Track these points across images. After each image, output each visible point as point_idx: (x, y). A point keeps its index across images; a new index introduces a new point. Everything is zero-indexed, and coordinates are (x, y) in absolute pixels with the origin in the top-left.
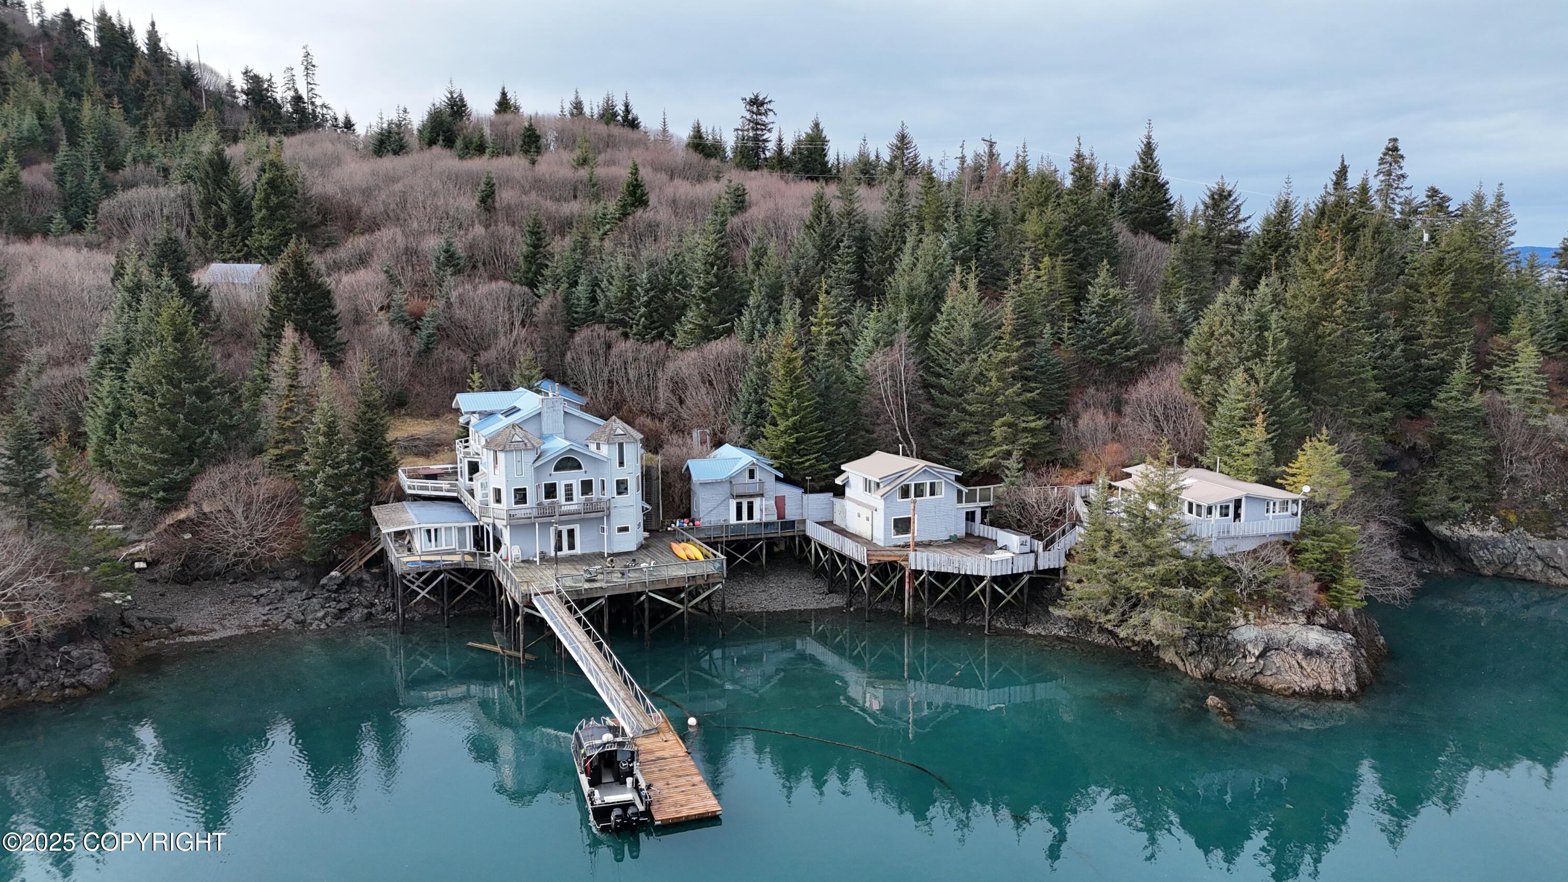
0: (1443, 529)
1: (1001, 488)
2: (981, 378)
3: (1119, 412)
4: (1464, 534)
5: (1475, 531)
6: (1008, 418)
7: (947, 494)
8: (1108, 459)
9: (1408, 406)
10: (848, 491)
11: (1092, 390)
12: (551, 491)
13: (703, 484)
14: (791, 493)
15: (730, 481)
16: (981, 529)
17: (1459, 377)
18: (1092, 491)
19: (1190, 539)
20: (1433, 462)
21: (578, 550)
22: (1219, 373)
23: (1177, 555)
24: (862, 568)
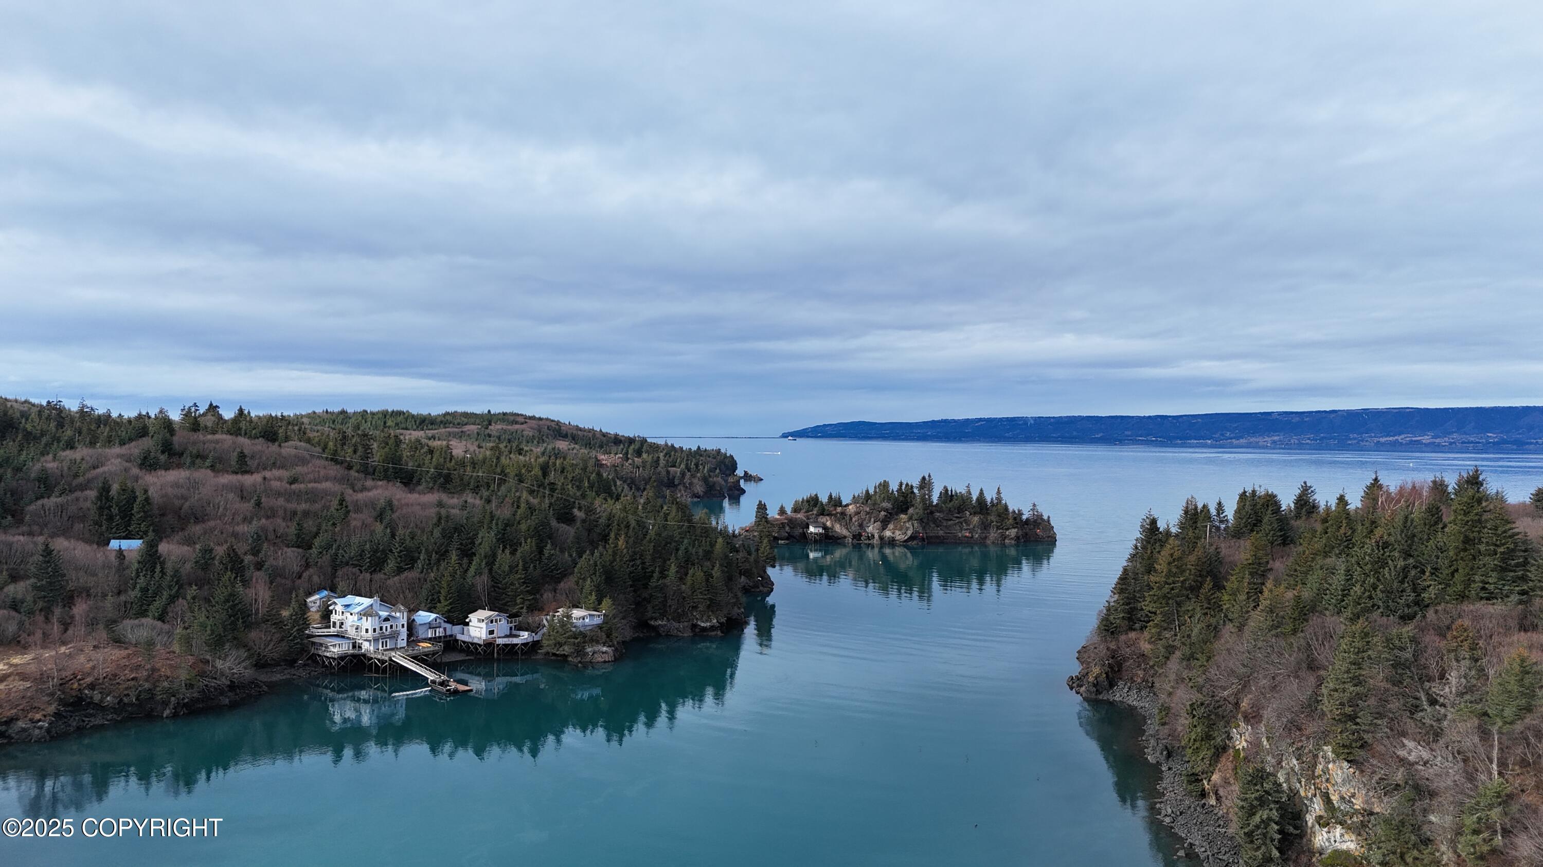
0: (652, 623)
1: (521, 618)
2: (512, 584)
3: (555, 592)
4: (657, 624)
5: (660, 622)
6: (521, 596)
7: (504, 622)
8: (553, 607)
9: (643, 585)
10: (470, 624)
11: (547, 585)
12: (381, 628)
13: (420, 625)
14: (448, 626)
15: (429, 623)
16: (514, 632)
17: (656, 575)
18: (548, 617)
19: (575, 627)
20: (649, 602)
21: (388, 647)
22: (584, 579)
23: (571, 631)
24: (480, 645)
